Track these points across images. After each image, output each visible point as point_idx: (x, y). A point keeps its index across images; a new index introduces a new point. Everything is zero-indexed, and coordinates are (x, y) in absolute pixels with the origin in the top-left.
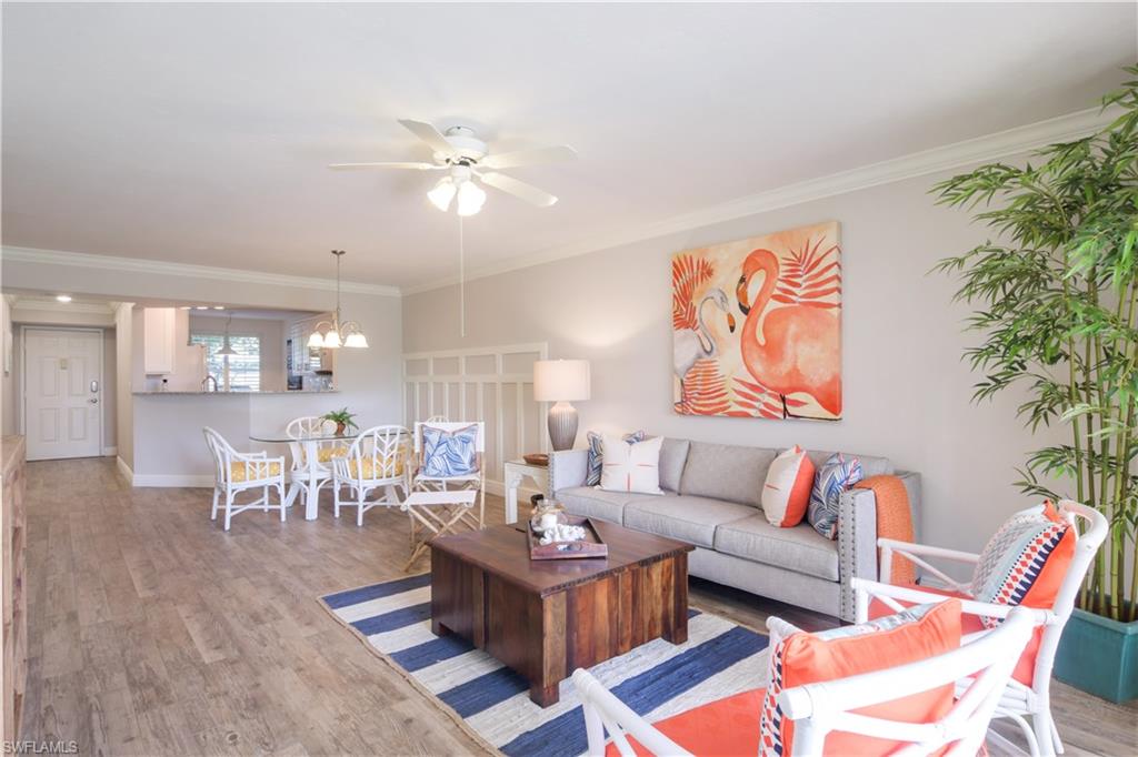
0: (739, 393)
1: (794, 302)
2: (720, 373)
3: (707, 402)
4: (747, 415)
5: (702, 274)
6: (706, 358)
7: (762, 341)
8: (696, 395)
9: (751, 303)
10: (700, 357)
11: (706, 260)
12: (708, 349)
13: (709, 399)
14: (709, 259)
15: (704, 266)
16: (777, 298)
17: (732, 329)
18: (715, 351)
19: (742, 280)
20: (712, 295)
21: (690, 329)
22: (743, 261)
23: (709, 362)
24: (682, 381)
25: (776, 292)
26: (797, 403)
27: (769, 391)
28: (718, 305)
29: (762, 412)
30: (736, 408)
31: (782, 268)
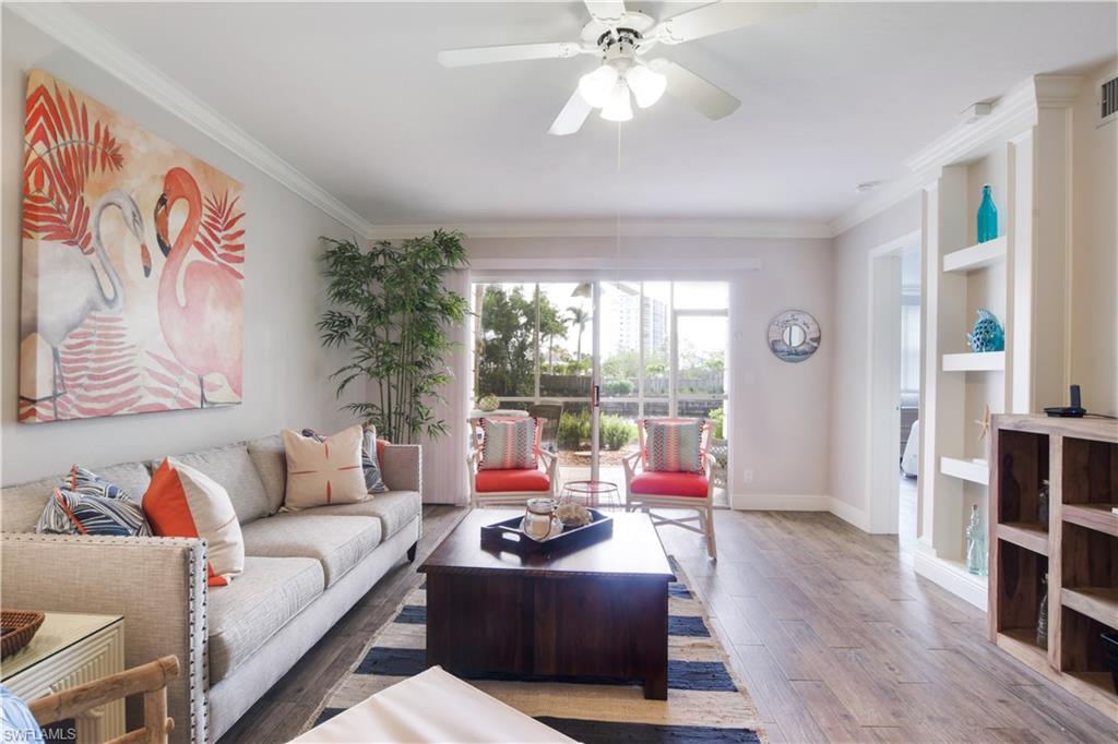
0: (153, 374)
1: (213, 260)
2: (128, 340)
3: (106, 392)
4: (163, 411)
5: (104, 155)
6: (105, 312)
7: (182, 302)
8: (85, 381)
9: (172, 240)
10: (93, 307)
11: (113, 133)
12: (110, 296)
13: (106, 386)
14: (119, 134)
15: (109, 142)
16: (198, 246)
17: (147, 271)
18: (120, 302)
19: (162, 201)
20: (120, 201)
22: (166, 173)
23: (111, 320)
24: (55, 352)
25: (198, 239)
26: (214, 388)
27: (188, 372)
28: (128, 226)
29: (180, 401)
30: (149, 400)
31: (205, 211)
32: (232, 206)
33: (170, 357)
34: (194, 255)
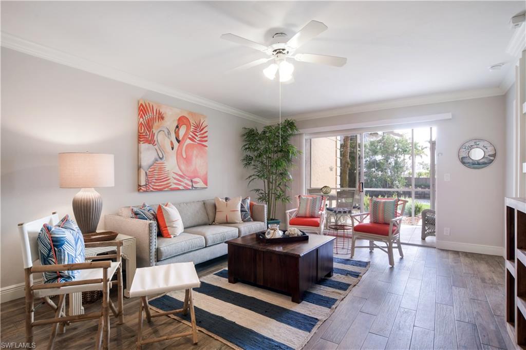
0: (175, 179)
1: (195, 142)
2: (167, 169)
3: (160, 184)
4: (179, 189)
5: (159, 117)
6: (160, 161)
7: (185, 156)
8: (154, 181)
9: (180, 138)
10: (157, 160)
11: (161, 111)
12: (161, 157)
13: (161, 182)
14: (162, 111)
15: (160, 114)
16: (190, 138)
17: (173, 148)
18: (164, 159)
19: (177, 127)
20: (164, 129)
21: (151, 145)
22: (178, 118)
23: (161, 163)
24: (146, 173)
25: (190, 136)
26: (196, 183)
27: (187, 178)
28: (166, 135)
29: (184, 187)
30: (174, 186)
31: (192, 127)
32: (202, 124)
33: (181, 174)
34: (188, 141)
